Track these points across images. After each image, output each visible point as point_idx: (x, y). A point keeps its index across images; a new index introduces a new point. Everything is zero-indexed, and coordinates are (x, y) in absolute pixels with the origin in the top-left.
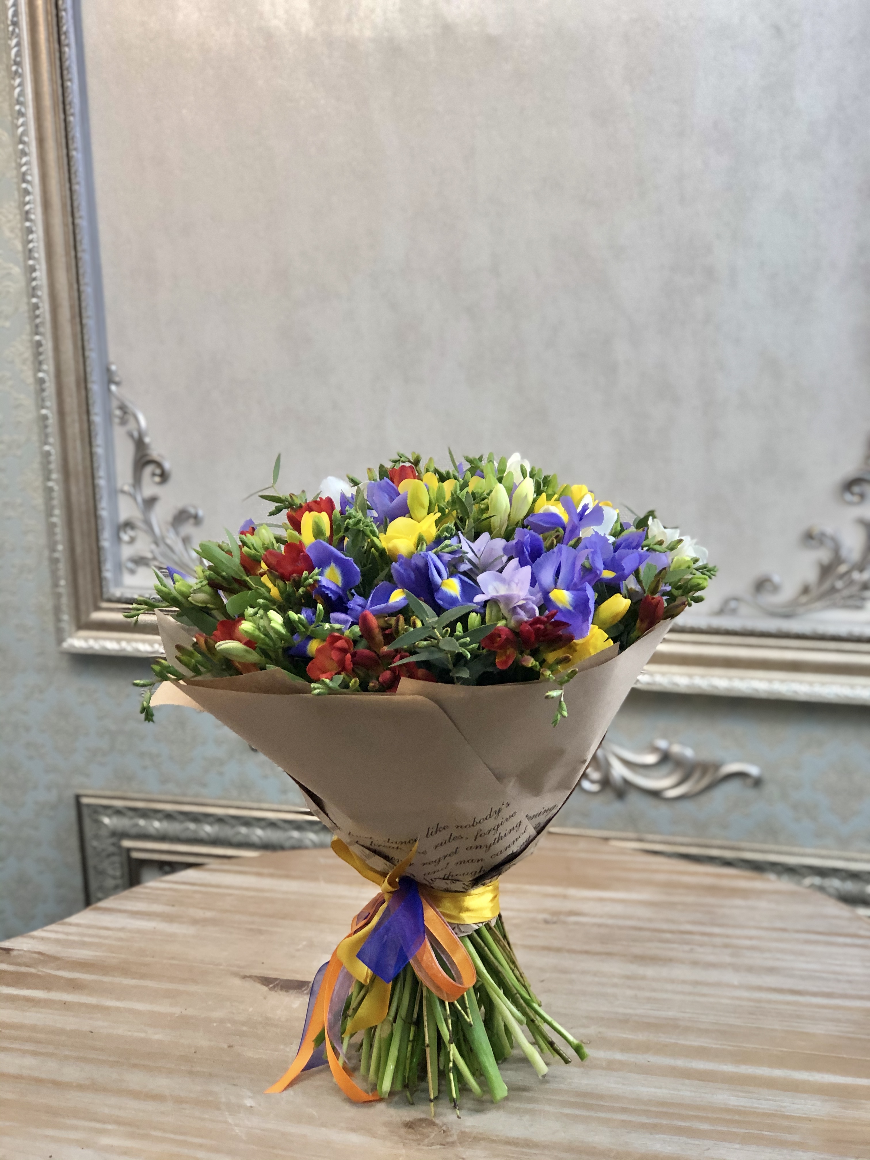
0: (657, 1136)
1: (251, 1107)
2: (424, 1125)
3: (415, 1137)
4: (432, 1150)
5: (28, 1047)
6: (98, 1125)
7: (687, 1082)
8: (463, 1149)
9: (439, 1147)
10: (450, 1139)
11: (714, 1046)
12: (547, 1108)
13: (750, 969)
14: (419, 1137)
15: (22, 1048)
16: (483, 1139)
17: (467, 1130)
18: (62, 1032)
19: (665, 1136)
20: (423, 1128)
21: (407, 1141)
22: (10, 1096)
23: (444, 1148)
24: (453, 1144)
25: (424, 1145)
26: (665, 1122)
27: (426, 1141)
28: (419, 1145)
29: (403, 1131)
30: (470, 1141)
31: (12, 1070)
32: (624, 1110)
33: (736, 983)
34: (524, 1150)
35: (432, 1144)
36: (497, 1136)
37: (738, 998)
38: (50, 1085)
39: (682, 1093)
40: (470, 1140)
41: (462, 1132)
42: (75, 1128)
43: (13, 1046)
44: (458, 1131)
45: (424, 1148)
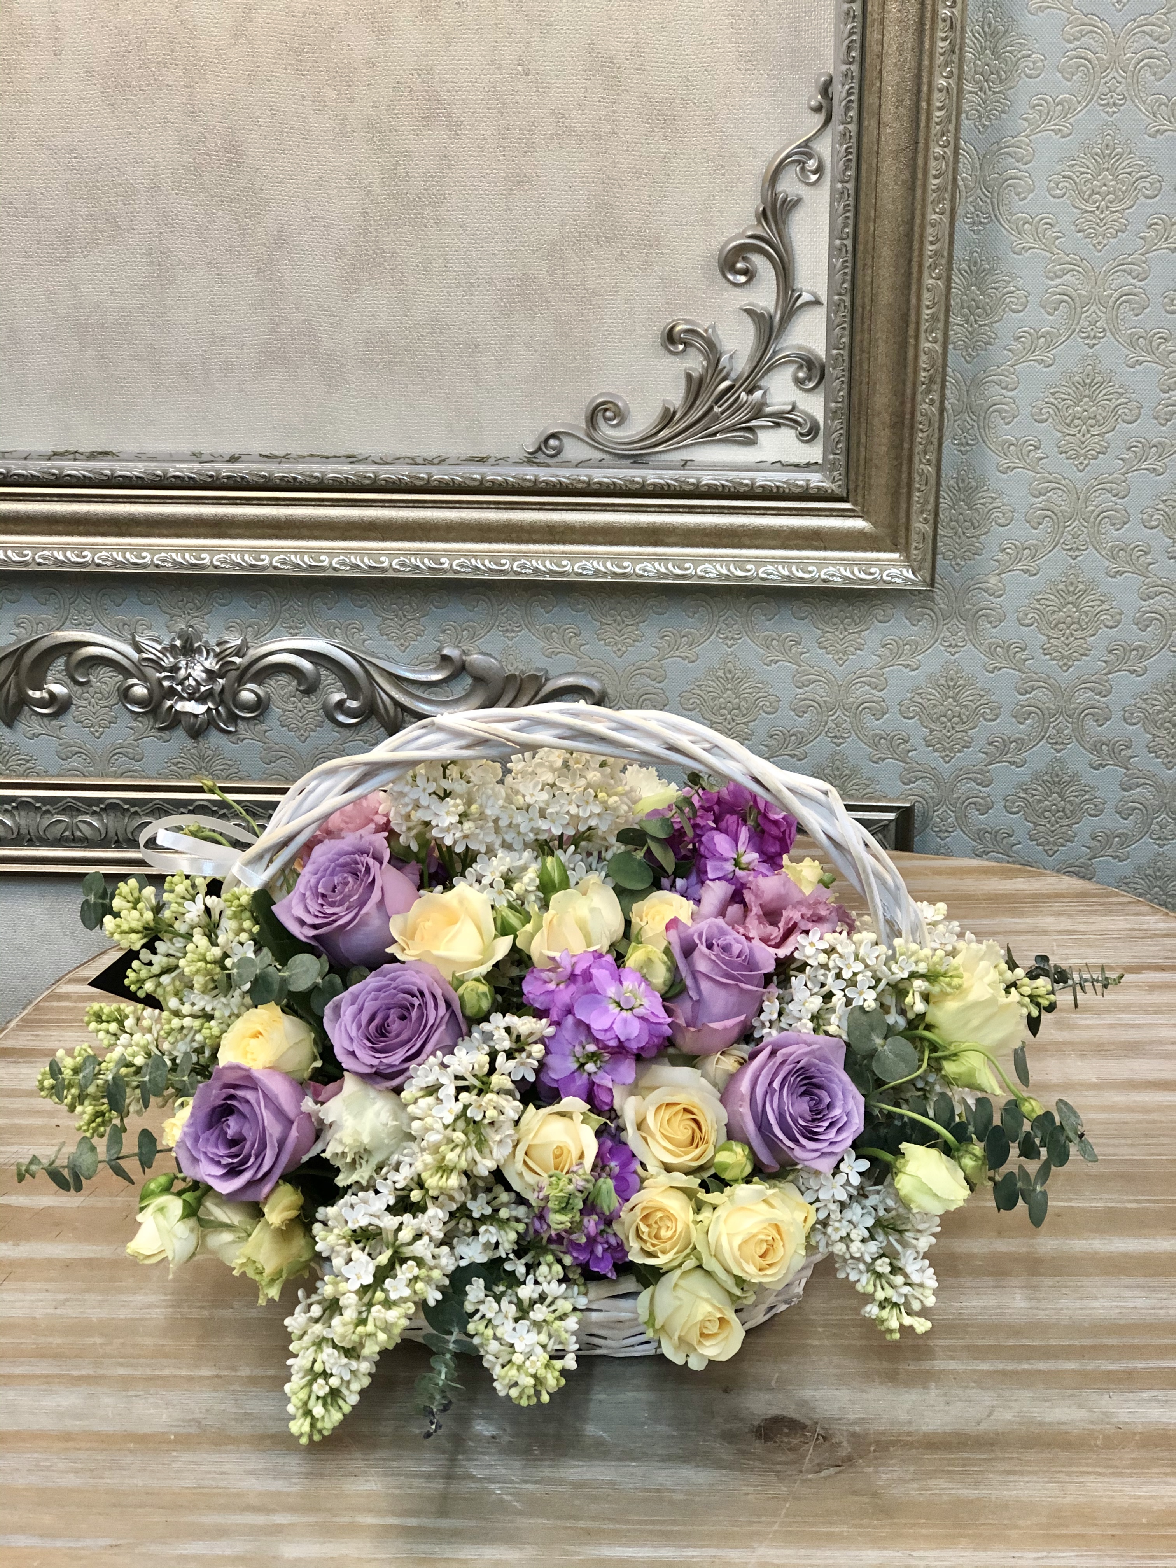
0: (1146, 1394)
1: (493, 1437)
2: (787, 1430)
3: (783, 1458)
4: (825, 1478)
5: (44, 1368)
6: (260, 1519)
7: (1128, 1281)
8: (871, 1470)
9: (832, 1470)
10: (842, 1453)
11: (1129, 1205)
12: (953, 1365)
13: (1100, 1049)
14: (791, 1456)
15: (38, 1371)
16: (893, 1443)
17: (857, 1429)
18: (85, 1328)
19: (1155, 1393)
20: (787, 1435)
21: (778, 1468)
22: (72, 1481)
23: (840, 1472)
24: (849, 1460)
25: (808, 1472)
26: (1140, 1365)
27: (807, 1464)
28: (801, 1472)
29: (758, 1447)
30: (875, 1451)
31: (46, 1424)
32: (1068, 1352)
33: (1094, 1080)
34: (965, 1455)
35: (819, 1468)
36: (909, 1434)
37: (1112, 1109)
38: (132, 1445)
39: (1131, 1305)
40: (872, 1449)
41: (854, 1434)
42: (222, 1532)
43: (18, 1371)
44: (845, 1434)
45: (810, 1476)
